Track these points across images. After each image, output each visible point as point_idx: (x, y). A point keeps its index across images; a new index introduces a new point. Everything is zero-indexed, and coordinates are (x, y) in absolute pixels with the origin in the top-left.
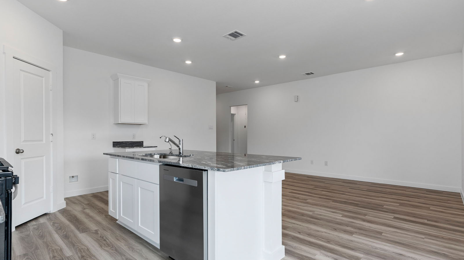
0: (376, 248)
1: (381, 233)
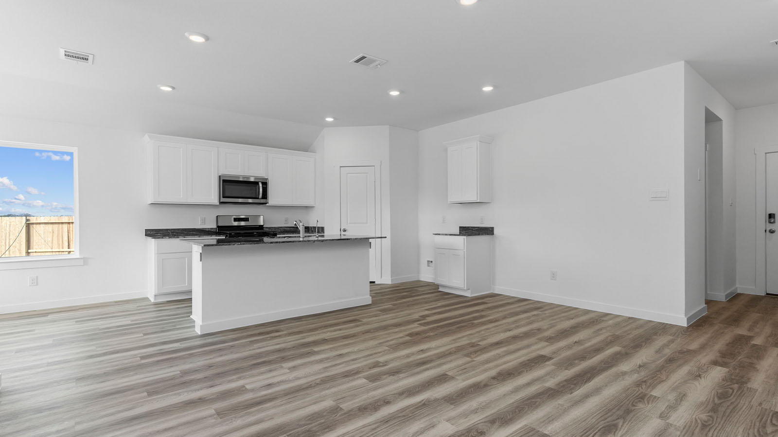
0: (136, 374)
1: (150, 394)
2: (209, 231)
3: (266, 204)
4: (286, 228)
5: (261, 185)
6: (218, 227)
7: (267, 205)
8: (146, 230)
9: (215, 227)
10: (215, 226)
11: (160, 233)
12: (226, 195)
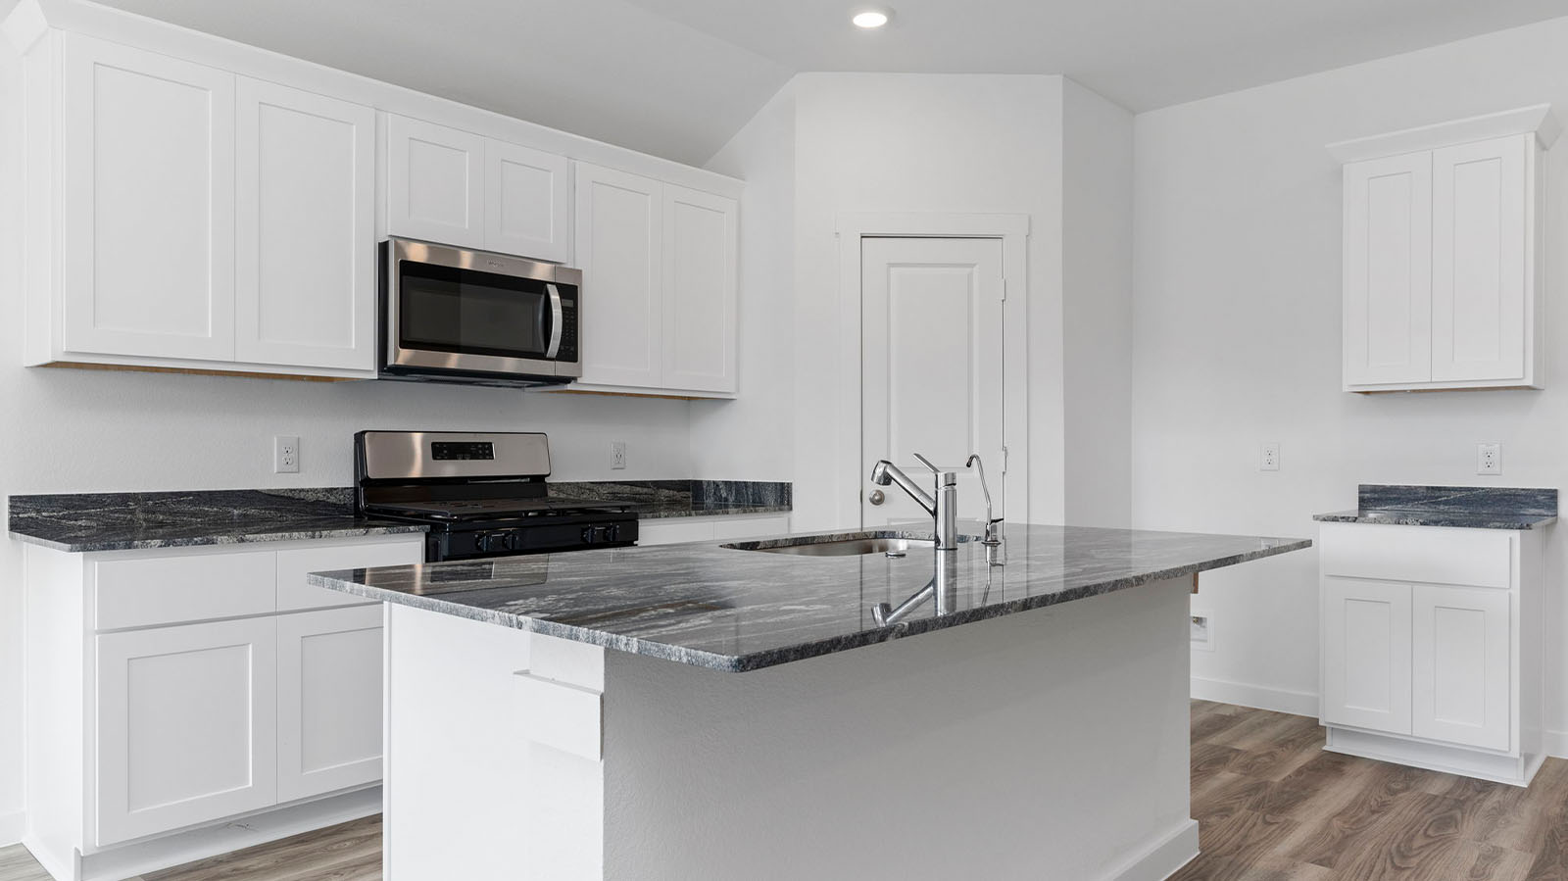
2: (317, 502)
3: (567, 380)
4: (617, 488)
5: (555, 297)
6: (365, 483)
7: (570, 387)
8: (15, 501)
9: (351, 484)
10: (346, 480)
11: (89, 517)
12: (416, 335)
